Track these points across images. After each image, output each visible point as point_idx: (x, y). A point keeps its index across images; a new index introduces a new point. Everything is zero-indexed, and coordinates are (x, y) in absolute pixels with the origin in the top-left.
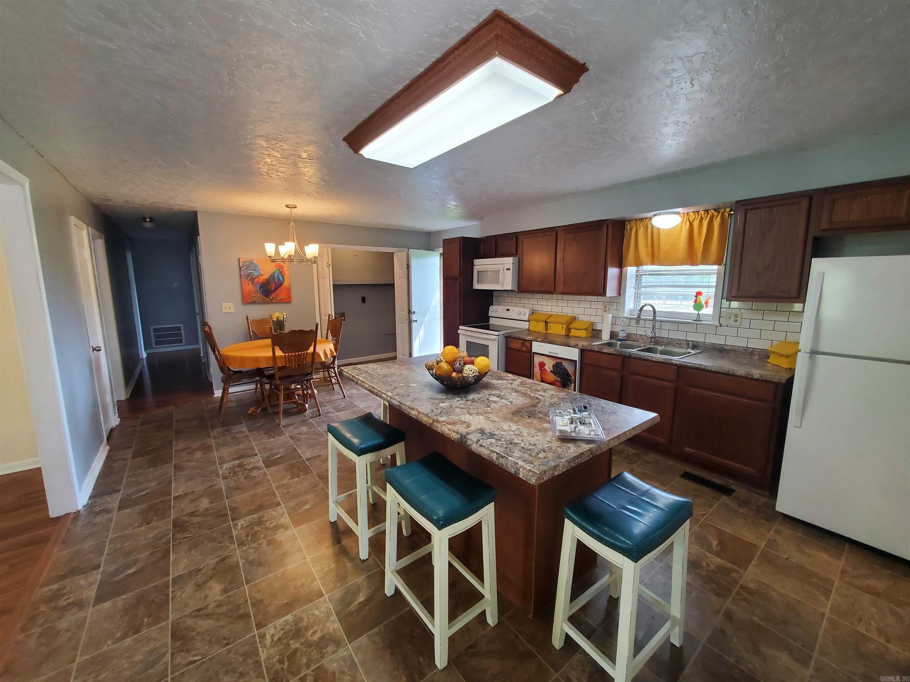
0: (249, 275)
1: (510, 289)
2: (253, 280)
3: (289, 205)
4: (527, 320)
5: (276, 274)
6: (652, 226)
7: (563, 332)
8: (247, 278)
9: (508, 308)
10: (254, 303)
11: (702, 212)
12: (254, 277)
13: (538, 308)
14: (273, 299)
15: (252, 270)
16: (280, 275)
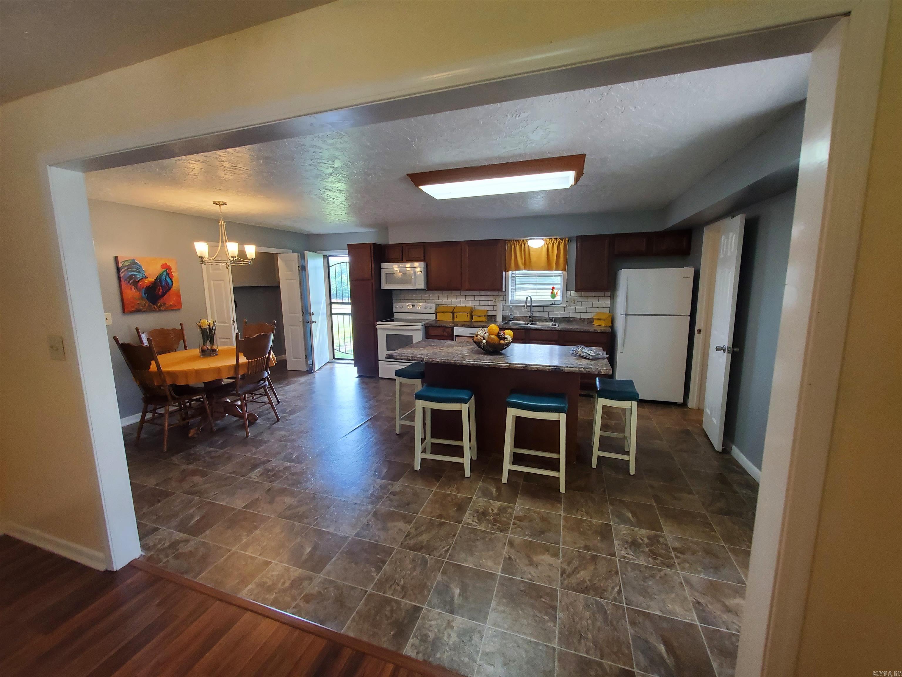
0: (131, 277)
1: (423, 288)
2: (136, 283)
3: (217, 201)
4: (434, 312)
5: (163, 277)
6: (528, 246)
7: (468, 319)
8: (129, 282)
9: (414, 304)
10: (138, 311)
11: (554, 239)
12: (137, 280)
13: (440, 302)
14: (161, 306)
15: (135, 271)
16: (168, 277)
